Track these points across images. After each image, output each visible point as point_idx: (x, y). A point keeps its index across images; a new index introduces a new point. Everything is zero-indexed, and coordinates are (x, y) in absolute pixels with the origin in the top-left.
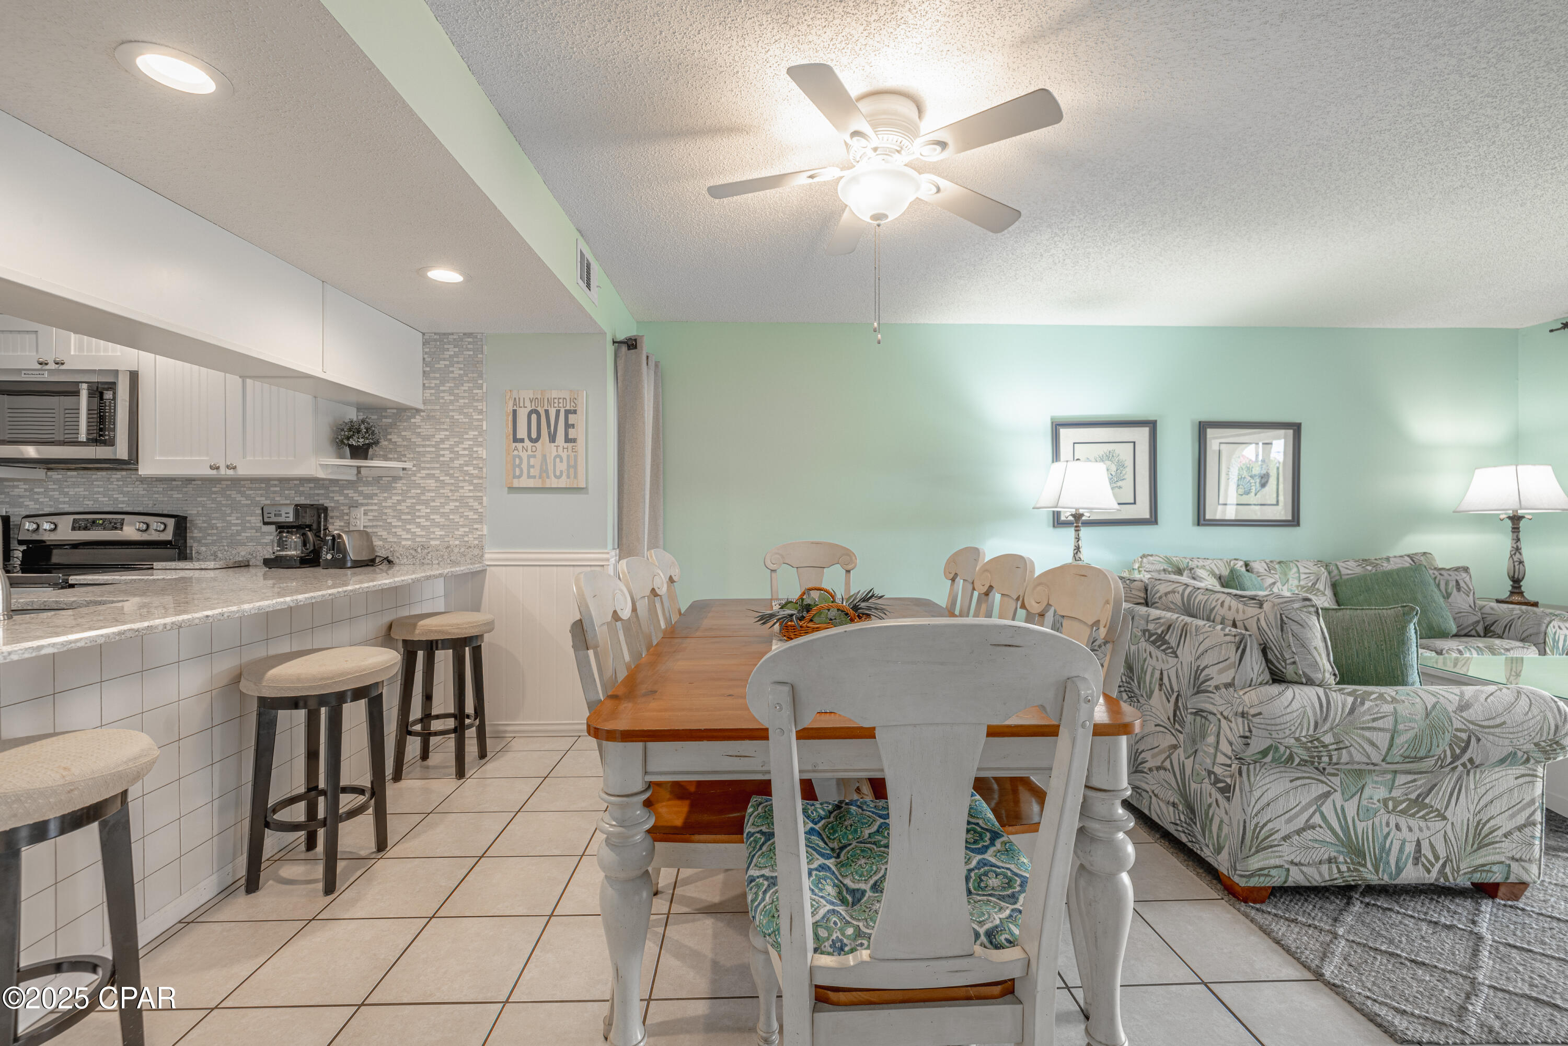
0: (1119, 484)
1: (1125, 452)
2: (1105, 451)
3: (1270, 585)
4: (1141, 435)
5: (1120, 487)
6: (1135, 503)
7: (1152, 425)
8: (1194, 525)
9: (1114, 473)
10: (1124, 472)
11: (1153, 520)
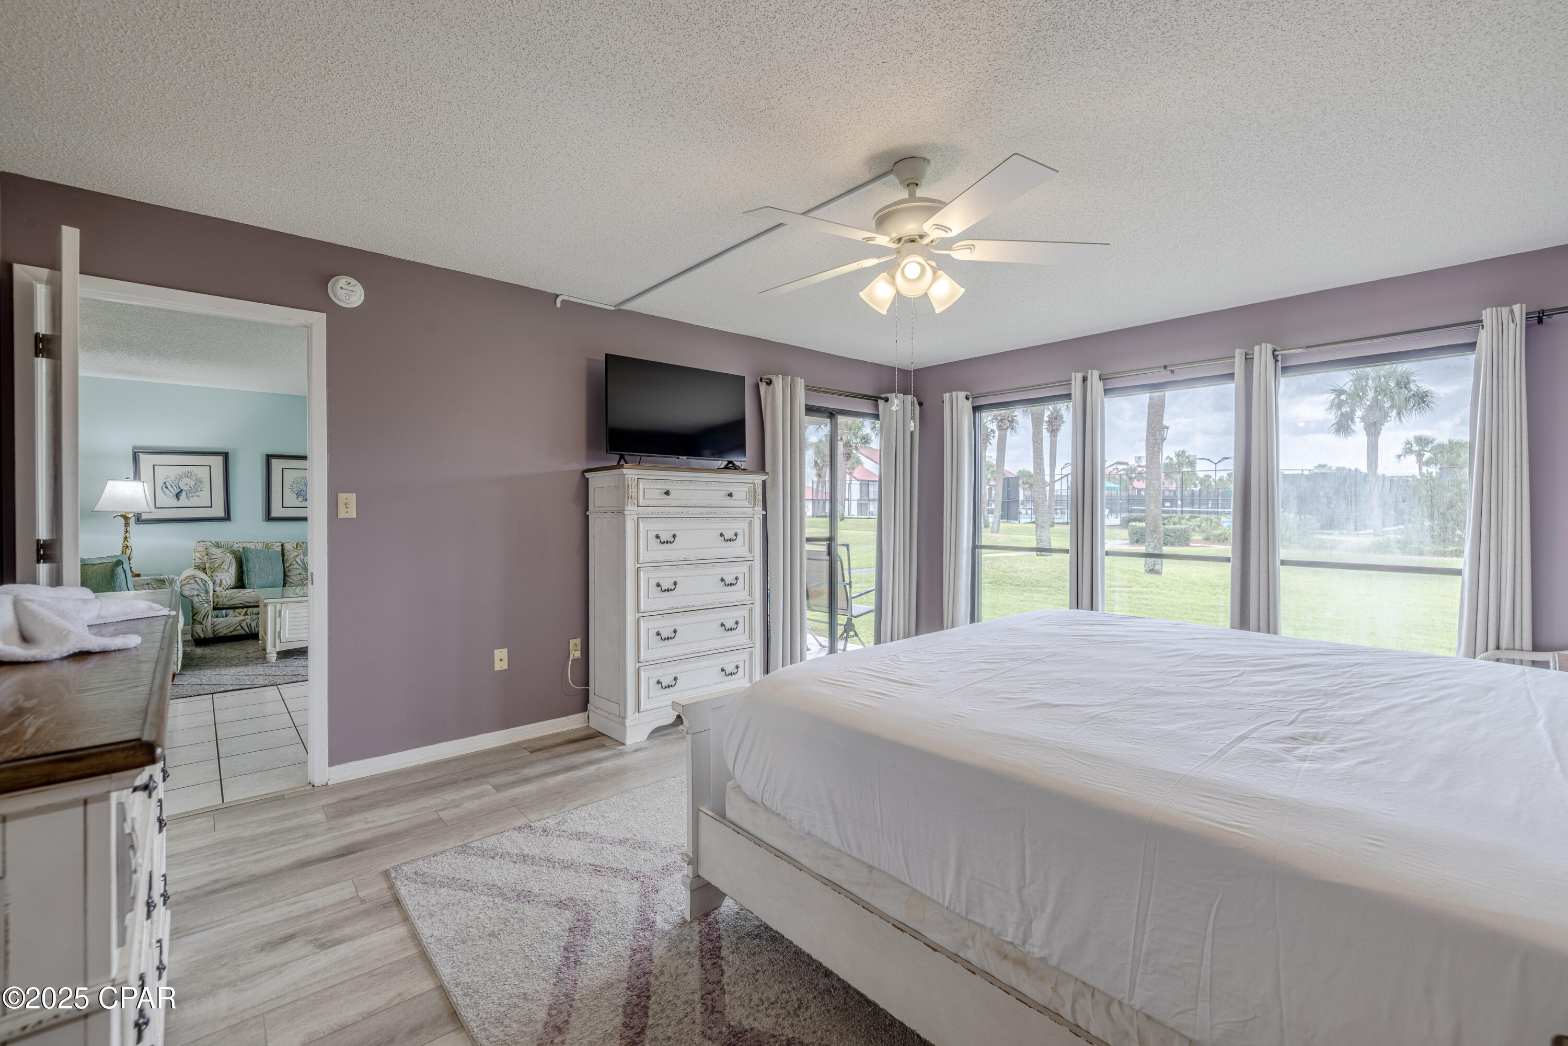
0: (197, 494)
1: (203, 473)
2: (184, 471)
3: (294, 557)
4: (218, 461)
5: (198, 496)
6: (211, 507)
7: (226, 456)
8: (263, 521)
9: (192, 487)
10: (202, 486)
11: (227, 518)
